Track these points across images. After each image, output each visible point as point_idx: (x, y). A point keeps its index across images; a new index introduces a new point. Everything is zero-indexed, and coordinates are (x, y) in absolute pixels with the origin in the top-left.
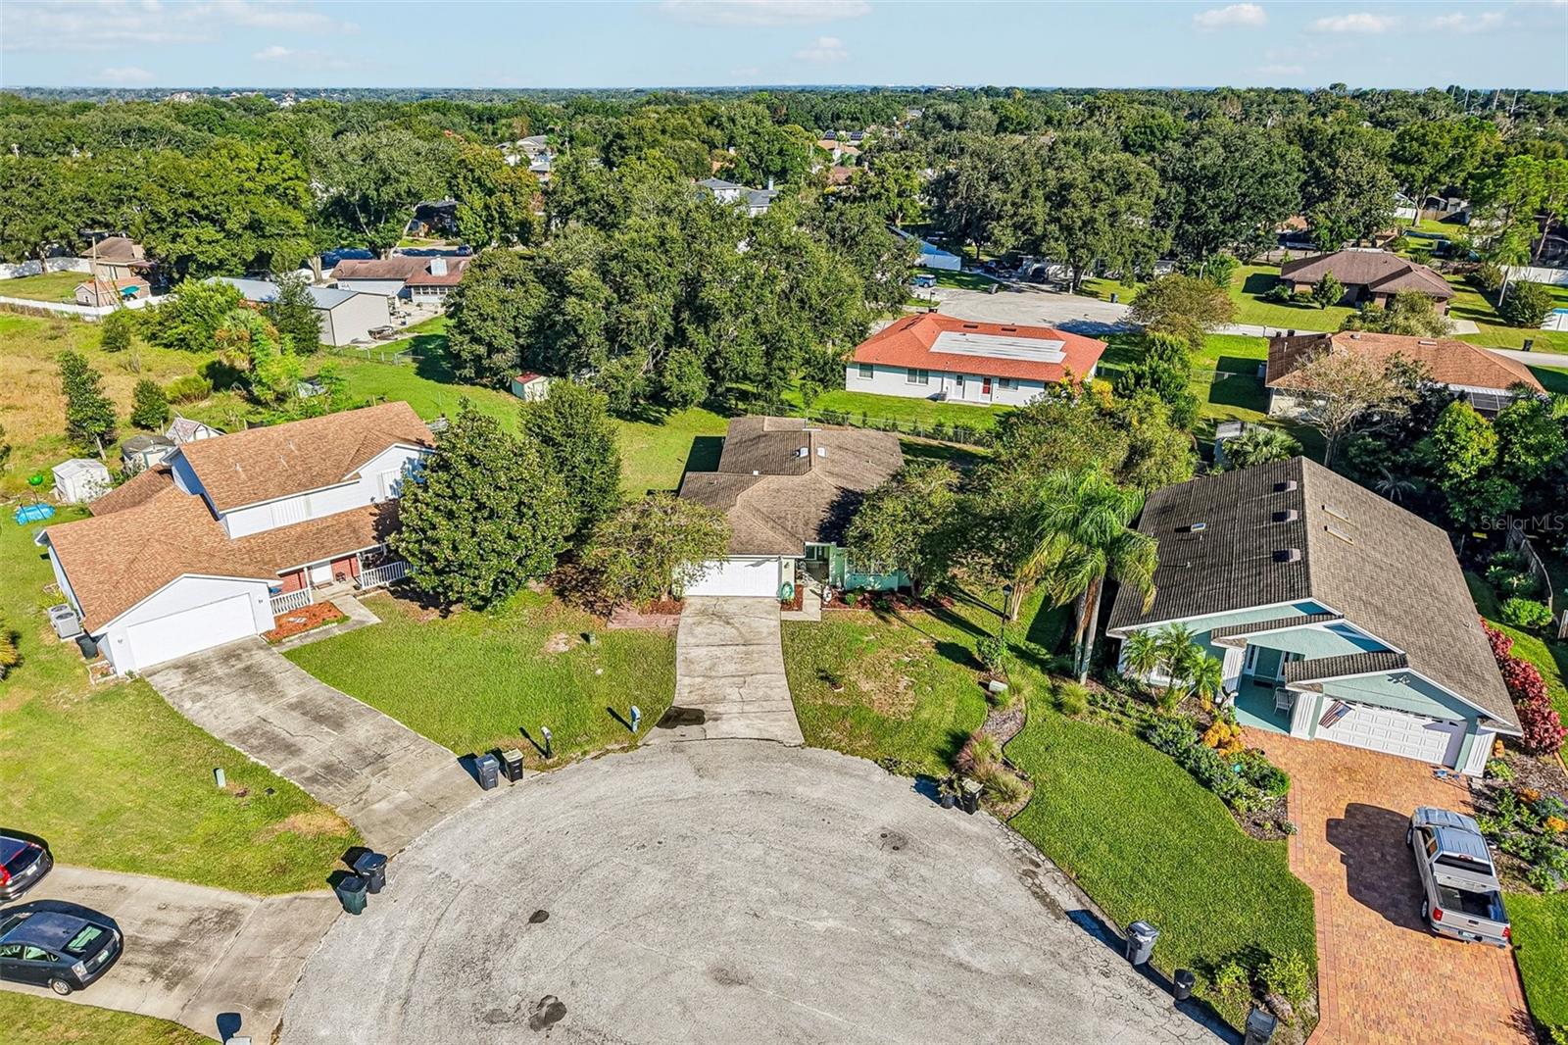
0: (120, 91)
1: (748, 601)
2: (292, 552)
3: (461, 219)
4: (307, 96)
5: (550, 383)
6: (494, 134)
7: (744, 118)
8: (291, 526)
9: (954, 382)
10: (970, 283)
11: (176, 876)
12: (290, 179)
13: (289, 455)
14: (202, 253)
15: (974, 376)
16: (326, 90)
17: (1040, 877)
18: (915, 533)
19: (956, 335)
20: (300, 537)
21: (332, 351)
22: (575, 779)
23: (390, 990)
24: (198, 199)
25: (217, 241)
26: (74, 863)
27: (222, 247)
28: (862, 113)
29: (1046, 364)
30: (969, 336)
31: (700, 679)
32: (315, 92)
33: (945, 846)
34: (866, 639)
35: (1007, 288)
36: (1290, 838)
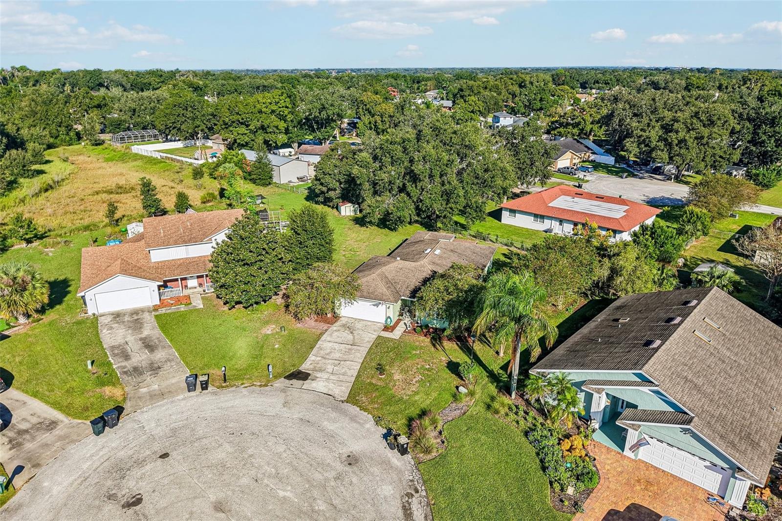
0: (281, 70)
1: (369, 323)
2: (174, 271)
3: (358, 128)
4: (355, 72)
5: (354, 207)
6: (418, 89)
7: (538, 82)
8: (179, 259)
9: (558, 223)
10: (615, 171)
11: (47, 402)
12: (283, 107)
13: (185, 228)
14: (239, 139)
15: (568, 221)
16: (364, 69)
17: (414, 499)
18: (443, 299)
19: (569, 198)
20: (181, 265)
21: (278, 186)
22: (229, 395)
23: (84, 472)
24: (240, 115)
25: (246, 134)
26: (17, 388)
27: (248, 137)
28: (611, 80)
29: (610, 218)
30: (576, 199)
31: (320, 358)
32: (359, 70)
33: (376, 470)
34: (414, 352)
35: (634, 176)
36: (578, 515)
